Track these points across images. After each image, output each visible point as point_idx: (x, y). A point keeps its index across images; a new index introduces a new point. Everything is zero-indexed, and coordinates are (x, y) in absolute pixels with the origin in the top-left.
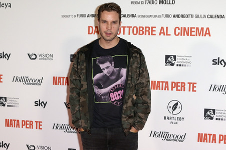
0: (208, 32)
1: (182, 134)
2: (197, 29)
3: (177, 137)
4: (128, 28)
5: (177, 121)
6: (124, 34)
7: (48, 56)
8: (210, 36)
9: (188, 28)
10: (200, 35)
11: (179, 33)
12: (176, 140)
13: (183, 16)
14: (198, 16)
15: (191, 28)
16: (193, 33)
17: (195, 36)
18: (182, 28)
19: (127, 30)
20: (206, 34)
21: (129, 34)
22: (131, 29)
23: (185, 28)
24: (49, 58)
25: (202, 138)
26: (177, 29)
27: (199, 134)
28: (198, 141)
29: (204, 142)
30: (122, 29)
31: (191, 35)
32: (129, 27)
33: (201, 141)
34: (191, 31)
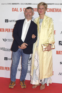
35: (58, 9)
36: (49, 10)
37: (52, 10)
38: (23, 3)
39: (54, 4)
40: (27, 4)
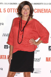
0: (49, 11)
1: (39, 58)
2: (45, 9)
3: (36, 59)
5: (36, 52)
6: (11, 12)
8: (50, 13)
9: (41, 9)
10: (46, 12)
11: (36, 12)
12: (36, 61)
13: (38, 4)
14: (45, 4)
15: (42, 9)
16: (43, 12)
17: (44, 13)
18: (38, 9)
19: (12, 10)
20: (49, 12)
21: (14, 12)
22: (15, 10)
23: (39, 9)
25: (48, 59)
26: (36, 10)
27: (47, 58)
28: (46, 61)
29: (49, 61)
30: (10, 10)
31: (42, 12)
32: (14, 9)
33: (48, 61)
34: (42, 11)
35: (47, 9)
36: (37, 11)
37: (40, 11)
38: (8, 3)
39: (42, 4)
40: (11, 4)
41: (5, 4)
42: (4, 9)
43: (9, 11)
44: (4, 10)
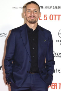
4: (58, 16)
6: (55, 20)
7: (3, 34)
24: (4, 36)
30: (54, 16)
40: (55, 8)
41: (47, 8)
42: (45, 15)
43: (51, 19)
44: (45, 17)
